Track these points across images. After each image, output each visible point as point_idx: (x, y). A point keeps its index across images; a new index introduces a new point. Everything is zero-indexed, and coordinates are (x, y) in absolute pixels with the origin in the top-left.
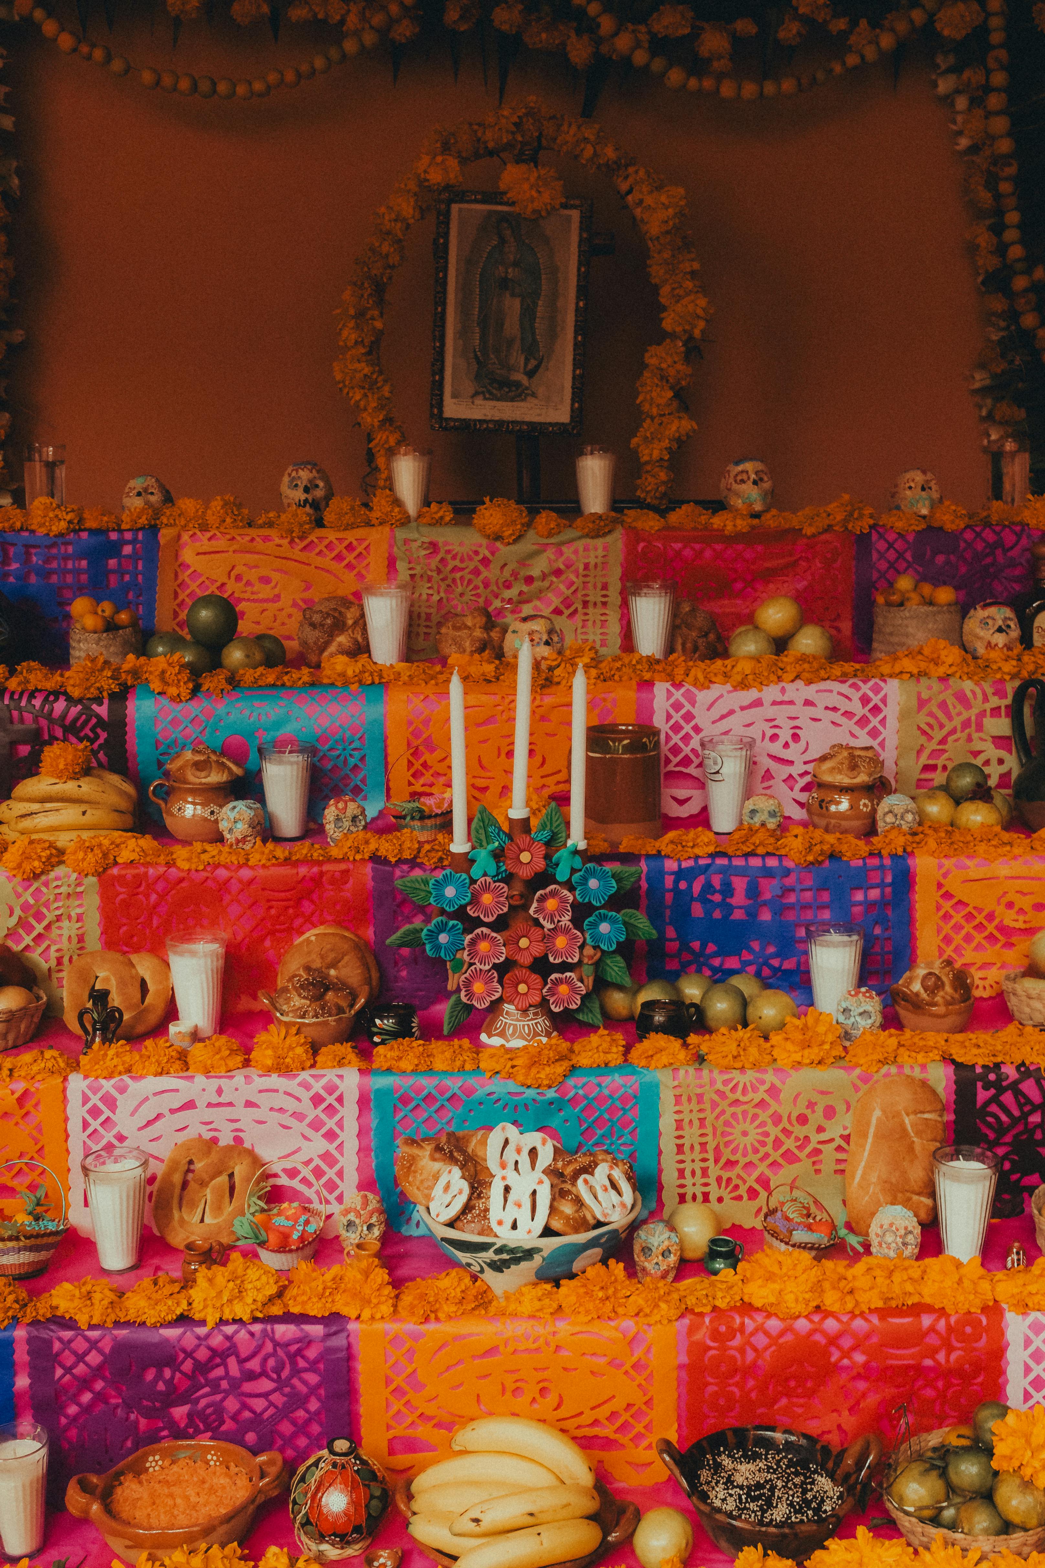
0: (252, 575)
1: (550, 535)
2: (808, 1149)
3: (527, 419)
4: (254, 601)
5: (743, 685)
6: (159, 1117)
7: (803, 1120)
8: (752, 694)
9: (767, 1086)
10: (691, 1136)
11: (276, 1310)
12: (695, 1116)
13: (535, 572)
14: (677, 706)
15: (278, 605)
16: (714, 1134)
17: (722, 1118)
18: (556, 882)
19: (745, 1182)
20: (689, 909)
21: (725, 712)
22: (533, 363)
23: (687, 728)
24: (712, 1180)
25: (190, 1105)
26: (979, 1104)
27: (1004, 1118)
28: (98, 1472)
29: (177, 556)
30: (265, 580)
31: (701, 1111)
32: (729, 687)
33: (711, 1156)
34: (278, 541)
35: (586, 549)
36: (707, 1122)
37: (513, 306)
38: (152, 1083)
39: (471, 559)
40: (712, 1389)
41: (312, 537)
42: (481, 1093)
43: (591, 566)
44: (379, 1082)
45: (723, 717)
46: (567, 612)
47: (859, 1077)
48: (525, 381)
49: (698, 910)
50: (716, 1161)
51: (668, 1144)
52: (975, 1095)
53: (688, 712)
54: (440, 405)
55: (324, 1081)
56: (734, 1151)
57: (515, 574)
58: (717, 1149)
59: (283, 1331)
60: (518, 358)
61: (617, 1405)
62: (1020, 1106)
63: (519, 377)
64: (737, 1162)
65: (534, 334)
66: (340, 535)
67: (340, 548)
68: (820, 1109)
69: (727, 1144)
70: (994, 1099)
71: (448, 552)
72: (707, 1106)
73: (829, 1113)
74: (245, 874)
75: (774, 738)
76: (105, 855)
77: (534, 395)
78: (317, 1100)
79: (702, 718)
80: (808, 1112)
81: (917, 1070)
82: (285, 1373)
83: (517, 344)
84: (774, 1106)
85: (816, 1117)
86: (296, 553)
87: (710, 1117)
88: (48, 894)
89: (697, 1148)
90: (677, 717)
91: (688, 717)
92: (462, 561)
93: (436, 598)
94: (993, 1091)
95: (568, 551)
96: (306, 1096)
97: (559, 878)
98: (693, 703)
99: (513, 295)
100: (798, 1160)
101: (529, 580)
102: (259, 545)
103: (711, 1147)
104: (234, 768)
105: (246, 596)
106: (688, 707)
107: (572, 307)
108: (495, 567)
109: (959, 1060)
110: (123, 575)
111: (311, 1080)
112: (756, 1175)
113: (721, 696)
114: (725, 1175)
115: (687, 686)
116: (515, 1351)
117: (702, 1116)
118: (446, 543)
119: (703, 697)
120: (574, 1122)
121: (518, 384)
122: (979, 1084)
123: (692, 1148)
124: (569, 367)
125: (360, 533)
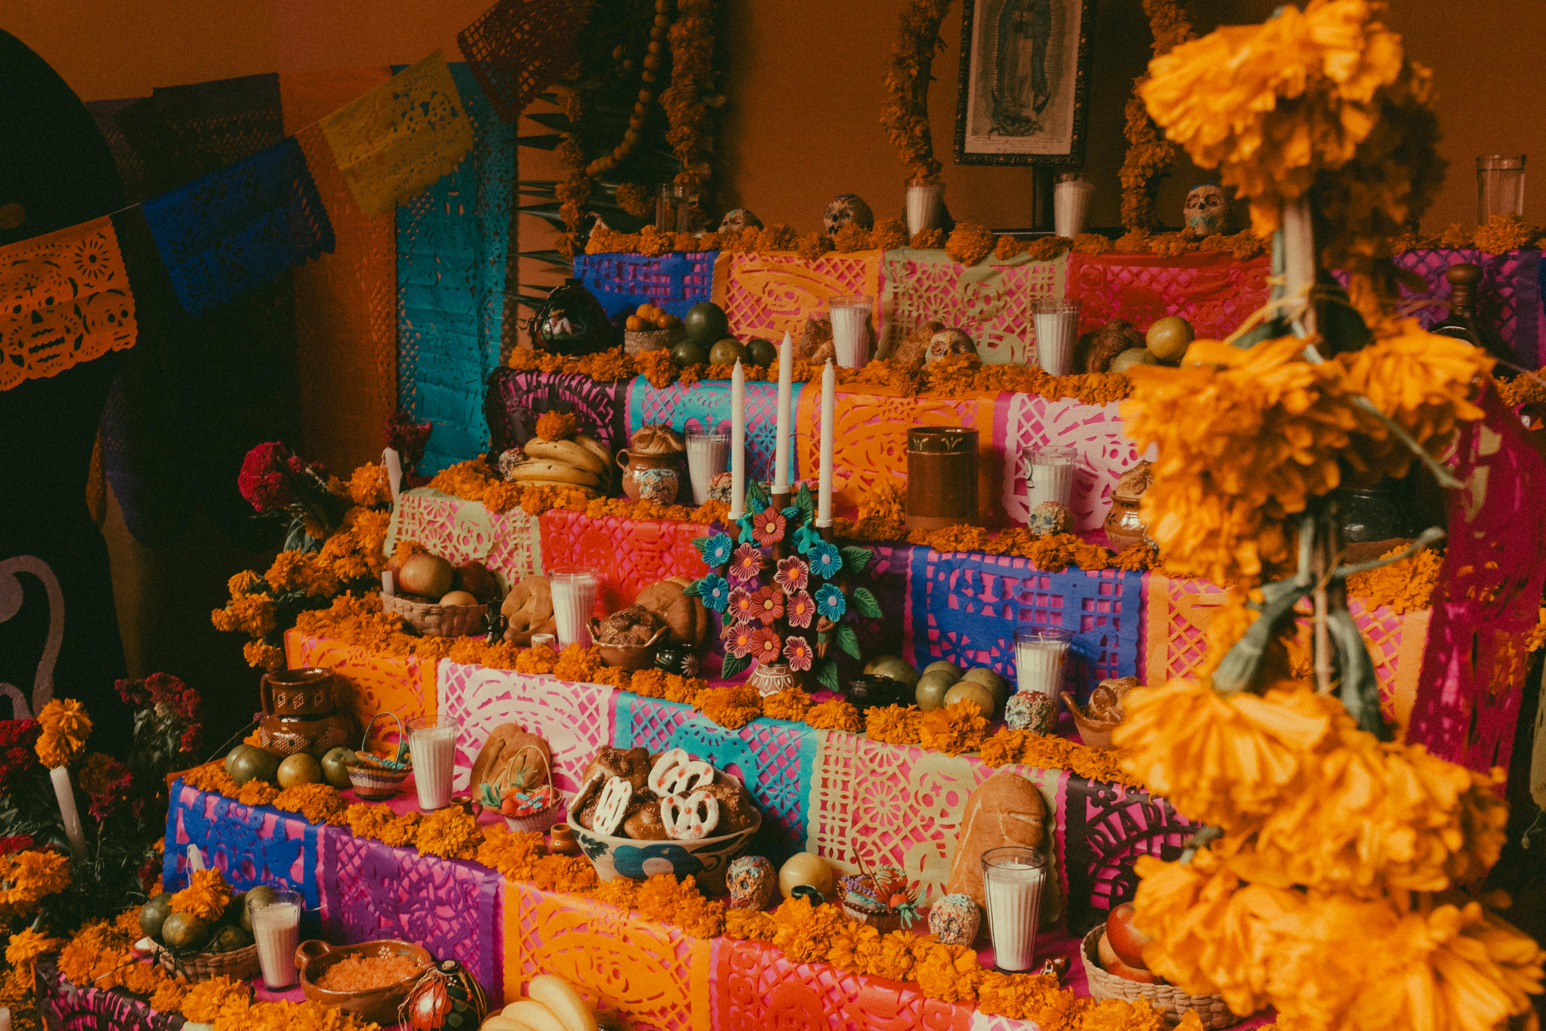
0: (780, 291)
1: (1005, 258)
2: (932, 831)
3: (1035, 152)
4: (783, 313)
5: (1090, 400)
6: (489, 701)
7: (928, 800)
8: (1095, 409)
9: (900, 762)
10: (835, 795)
11: (467, 856)
12: (840, 778)
13: (992, 293)
14: (1028, 416)
15: (797, 317)
16: (855, 798)
17: (864, 786)
18: (796, 554)
19: (879, 850)
20: (947, 600)
21: (1069, 424)
22: (1041, 99)
23: (1036, 438)
24: (848, 840)
25: (506, 696)
26: (1088, 818)
27: (1112, 840)
28: (331, 943)
29: (729, 274)
30: (789, 295)
31: (846, 774)
32: (1076, 401)
33: (849, 817)
34: (797, 262)
35: (1035, 271)
36: (850, 785)
37: (1026, 47)
38: (488, 673)
39: (941, 279)
40: (734, 1009)
41: (822, 259)
42: (686, 725)
43: (1038, 287)
44: (625, 700)
45: (1068, 430)
46: (1018, 331)
47: (980, 769)
48: (1033, 115)
49: (954, 602)
50: (855, 823)
51: (814, 799)
52: (1084, 808)
53: (1037, 423)
54: (962, 143)
55: (588, 692)
56: (872, 819)
57: (975, 293)
58: (856, 812)
59: (462, 871)
60: (1028, 96)
61: (665, 1001)
62: (1127, 830)
63: (1029, 113)
64: (875, 829)
65: (1043, 73)
66: (843, 257)
67: (842, 268)
68: (943, 793)
69: (866, 811)
70: (1102, 818)
71: (924, 272)
72: (853, 771)
73: (952, 798)
74: (627, 525)
75: (1114, 453)
76: (543, 500)
77: (1041, 129)
78: (583, 708)
79: (1050, 429)
80: (933, 794)
81: (1034, 773)
82: (460, 906)
83: (1028, 84)
84: (903, 783)
85: (940, 801)
86: (811, 273)
87: (853, 783)
88: (509, 527)
89: (838, 808)
90: (1027, 427)
91: (1038, 427)
92: (934, 281)
93: (915, 314)
94: (1101, 809)
95: (1020, 272)
96: (576, 702)
97: (801, 551)
98: (1042, 414)
99: (1026, 37)
100: (924, 840)
101: (988, 299)
102: (785, 265)
103: (851, 808)
104: (674, 444)
105: (775, 308)
106: (1038, 417)
107: (1076, 44)
108: (960, 286)
109: (1078, 771)
110: (694, 289)
111: (579, 690)
112: (891, 846)
113: (1067, 409)
114: (861, 839)
115: (1041, 397)
116: (597, 932)
117: (846, 778)
118: (922, 265)
119: (1052, 408)
120: (752, 764)
121: (1028, 120)
122: (1089, 799)
123: (834, 806)
124: (1072, 102)
125: (858, 255)
